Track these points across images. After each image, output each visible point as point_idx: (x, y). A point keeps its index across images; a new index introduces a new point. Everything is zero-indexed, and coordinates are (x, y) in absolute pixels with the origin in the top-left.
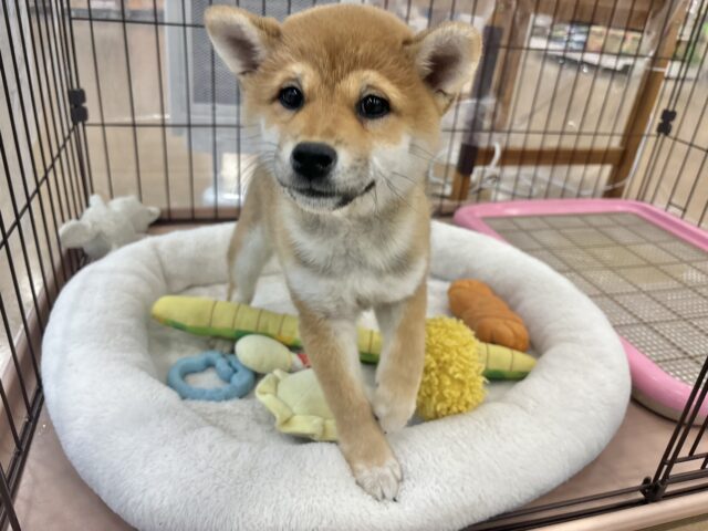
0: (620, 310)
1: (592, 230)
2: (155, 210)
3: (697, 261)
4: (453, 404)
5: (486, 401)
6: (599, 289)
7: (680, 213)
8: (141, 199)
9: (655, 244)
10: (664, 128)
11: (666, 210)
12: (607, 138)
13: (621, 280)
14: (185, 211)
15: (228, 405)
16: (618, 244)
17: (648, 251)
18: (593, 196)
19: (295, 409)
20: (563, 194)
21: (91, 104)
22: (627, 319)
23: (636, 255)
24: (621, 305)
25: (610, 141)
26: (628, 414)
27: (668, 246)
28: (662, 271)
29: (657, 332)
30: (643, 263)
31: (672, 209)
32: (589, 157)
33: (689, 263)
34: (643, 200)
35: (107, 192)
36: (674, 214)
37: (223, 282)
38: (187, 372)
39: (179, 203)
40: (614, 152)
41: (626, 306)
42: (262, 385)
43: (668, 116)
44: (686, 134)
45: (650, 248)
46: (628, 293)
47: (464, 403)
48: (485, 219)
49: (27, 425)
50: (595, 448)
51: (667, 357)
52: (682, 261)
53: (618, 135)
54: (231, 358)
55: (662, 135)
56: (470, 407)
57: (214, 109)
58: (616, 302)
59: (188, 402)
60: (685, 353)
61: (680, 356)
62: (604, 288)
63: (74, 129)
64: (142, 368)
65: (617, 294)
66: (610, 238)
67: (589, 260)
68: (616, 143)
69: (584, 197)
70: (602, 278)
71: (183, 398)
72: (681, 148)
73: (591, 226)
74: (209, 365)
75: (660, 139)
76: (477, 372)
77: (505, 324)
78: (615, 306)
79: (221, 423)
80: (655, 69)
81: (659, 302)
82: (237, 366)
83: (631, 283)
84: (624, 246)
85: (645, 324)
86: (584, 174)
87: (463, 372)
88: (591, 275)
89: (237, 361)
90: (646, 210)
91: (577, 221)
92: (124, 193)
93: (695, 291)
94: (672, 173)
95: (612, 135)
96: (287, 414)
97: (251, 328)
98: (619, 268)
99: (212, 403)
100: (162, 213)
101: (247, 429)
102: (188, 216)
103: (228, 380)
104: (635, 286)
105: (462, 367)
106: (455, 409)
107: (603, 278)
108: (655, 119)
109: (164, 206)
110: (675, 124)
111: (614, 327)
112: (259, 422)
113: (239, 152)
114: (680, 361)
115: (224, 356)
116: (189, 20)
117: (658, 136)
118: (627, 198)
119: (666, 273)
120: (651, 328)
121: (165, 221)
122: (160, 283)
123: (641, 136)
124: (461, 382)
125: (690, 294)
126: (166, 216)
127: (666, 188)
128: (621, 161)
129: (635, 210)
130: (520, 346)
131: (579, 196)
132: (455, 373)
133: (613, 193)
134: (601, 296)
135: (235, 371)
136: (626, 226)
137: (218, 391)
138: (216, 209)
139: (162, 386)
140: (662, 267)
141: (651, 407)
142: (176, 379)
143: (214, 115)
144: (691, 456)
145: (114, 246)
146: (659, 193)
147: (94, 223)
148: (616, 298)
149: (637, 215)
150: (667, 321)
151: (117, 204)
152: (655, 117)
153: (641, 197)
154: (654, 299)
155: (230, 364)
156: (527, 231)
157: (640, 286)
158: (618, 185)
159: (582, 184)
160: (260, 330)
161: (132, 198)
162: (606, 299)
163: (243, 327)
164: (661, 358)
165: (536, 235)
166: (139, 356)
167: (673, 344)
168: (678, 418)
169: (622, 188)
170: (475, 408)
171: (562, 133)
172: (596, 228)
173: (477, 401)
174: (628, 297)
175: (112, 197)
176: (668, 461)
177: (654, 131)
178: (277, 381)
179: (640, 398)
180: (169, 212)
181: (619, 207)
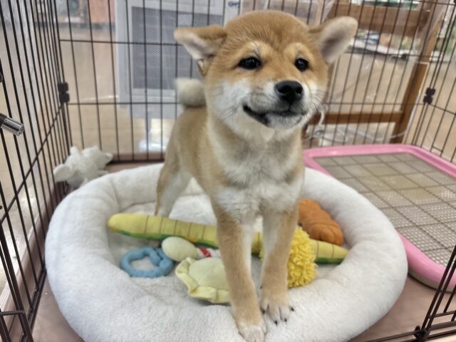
0: (401, 217)
1: (383, 165)
2: (110, 155)
3: (450, 185)
4: (296, 280)
5: (317, 278)
6: (387, 204)
7: (440, 153)
8: (101, 148)
9: (424, 173)
10: (428, 100)
11: (430, 151)
12: (392, 106)
13: (402, 198)
14: (127, 155)
15: (158, 281)
16: (400, 174)
17: (419, 178)
18: (384, 142)
19: (200, 283)
20: (365, 141)
21: (71, 92)
22: (405, 223)
23: (412, 181)
24: (402, 214)
25: (394, 108)
26: (406, 285)
27: (431, 175)
28: (428, 191)
29: (424, 231)
30: (417, 186)
31: (434, 150)
32: (381, 118)
33: (445, 186)
34: (415, 145)
35: (80, 145)
36: (435, 154)
37: (153, 202)
38: (132, 260)
39: (125, 151)
40: (397, 114)
41: (405, 214)
42: (179, 267)
43: (430, 92)
44: (442, 103)
45: (420, 176)
46: (406, 206)
47: (303, 280)
48: (315, 158)
49: (36, 293)
50: (385, 309)
51: (431, 248)
52: (440, 185)
53: (399, 104)
54: (159, 250)
55: (426, 104)
56: (307, 282)
57: (146, 92)
58: (399, 212)
59: (134, 279)
60: (443, 245)
61: (439, 247)
62: (390, 203)
63: (62, 107)
64: (106, 258)
65: (399, 207)
66: (395, 169)
67: (381, 184)
68: (397, 109)
69: (378, 143)
70: (389, 197)
71: (131, 276)
72: (439, 113)
73: (382, 162)
74: (145, 255)
75: (426, 106)
76: (310, 260)
77: (329, 228)
78: (398, 215)
79: (154, 292)
80: (421, 63)
81: (426, 212)
82: (163, 256)
83: (408, 200)
84: (404, 175)
85: (417, 226)
86: (378, 128)
87: (302, 261)
88: (383, 194)
89: (163, 253)
90: (417, 151)
91: (373, 159)
92: (91, 145)
93: (449, 204)
94: (434, 126)
95: (395, 104)
96: (195, 286)
97: (171, 233)
98: (400, 190)
99: (148, 279)
100: (114, 157)
101: (170, 296)
102: (130, 158)
103: (158, 265)
104: (411, 201)
105: (301, 257)
106: (297, 284)
107: (391, 197)
108: (422, 94)
109: (115, 152)
110: (435, 97)
111: (397, 229)
112: (177, 291)
113: (162, 118)
114: (439, 251)
115: (155, 249)
116: (131, 40)
117: (424, 104)
118: (405, 143)
119: (431, 193)
120: (421, 229)
121: (117, 162)
122: (115, 204)
123: (413, 105)
124: (301, 267)
125: (446, 206)
126: (116, 159)
127: (430, 136)
128: (401, 119)
129: (410, 151)
130: (338, 242)
131: (375, 142)
132: (297, 262)
133: (396, 140)
134: (388, 208)
135: (162, 259)
136: (405, 162)
137: (152, 271)
138: (148, 154)
139: (119, 269)
140: (427, 189)
141: (420, 280)
142: (126, 264)
143: (146, 96)
144: (445, 313)
145: (86, 180)
146: (426, 140)
147: (74, 165)
148: (399, 210)
149: (411, 155)
150: (431, 225)
151: (87, 152)
152: (422, 92)
153: (414, 143)
154: (423, 210)
155: (158, 254)
156: (342, 166)
157: (414, 201)
158: (399, 135)
159: (376, 135)
160: (176, 234)
161: (96, 148)
162: (392, 210)
163: (166, 233)
164: (427, 249)
165: (346, 168)
166: (104, 251)
167: (435, 240)
168: (437, 287)
169: (402, 137)
170: (310, 283)
171: (363, 104)
172: (386, 163)
173: (311, 278)
174: (406, 209)
175: (83, 148)
176: (431, 316)
177: (421, 102)
178: (189, 265)
179: (414, 275)
180: (118, 156)
181: (400, 150)
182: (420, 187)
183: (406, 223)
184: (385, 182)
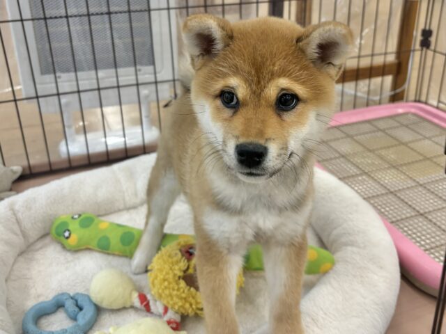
0: (402, 205)
1: (380, 134)
2: (18, 169)
11: (437, 107)
13: (403, 177)
14: (41, 166)
16: (401, 143)
18: (380, 103)
24: (403, 201)
25: (385, 58)
27: (439, 139)
28: (435, 163)
30: (421, 158)
31: (441, 106)
32: (371, 72)
34: (419, 101)
39: (38, 159)
40: (391, 65)
41: (406, 200)
45: (427, 142)
46: (408, 188)
55: (425, 49)
58: (399, 198)
62: (389, 187)
65: (400, 191)
66: (395, 138)
67: (377, 162)
68: (391, 58)
70: (388, 177)
73: (379, 130)
75: (424, 52)
78: (398, 202)
81: (433, 193)
83: (411, 178)
84: (405, 144)
86: (369, 86)
88: (379, 175)
90: (422, 109)
91: (367, 127)
95: (386, 54)
98: (402, 165)
100: (24, 169)
102: (47, 169)
104: (414, 181)
107: (391, 178)
109: (25, 163)
110: (432, 40)
117: (422, 49)
118: (407, 101)
121: (29, 176)
123: (410, 51)
126: (28, 172)
128: (399, 70)
129: (413, 110)
133: (396, 98)
136: (407, 126)
138: (69, 160)
140: (435, 160)
148: (399, 194)
149: (415, 114)
153: (418, 99)
154: (428, 190)
158: (398, 90)
165: (332, 144)
169: (403, 92)
172: (383, 131)
174: (408, 192)
177: (418, 47)
180: (29, 167)
181: (400, 111)
182: (426, 159)
183: (408, 212)
184: (381, 158)
